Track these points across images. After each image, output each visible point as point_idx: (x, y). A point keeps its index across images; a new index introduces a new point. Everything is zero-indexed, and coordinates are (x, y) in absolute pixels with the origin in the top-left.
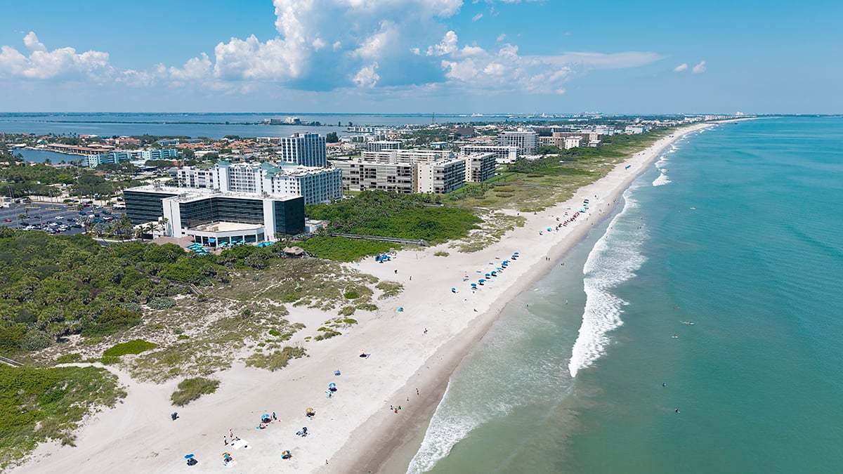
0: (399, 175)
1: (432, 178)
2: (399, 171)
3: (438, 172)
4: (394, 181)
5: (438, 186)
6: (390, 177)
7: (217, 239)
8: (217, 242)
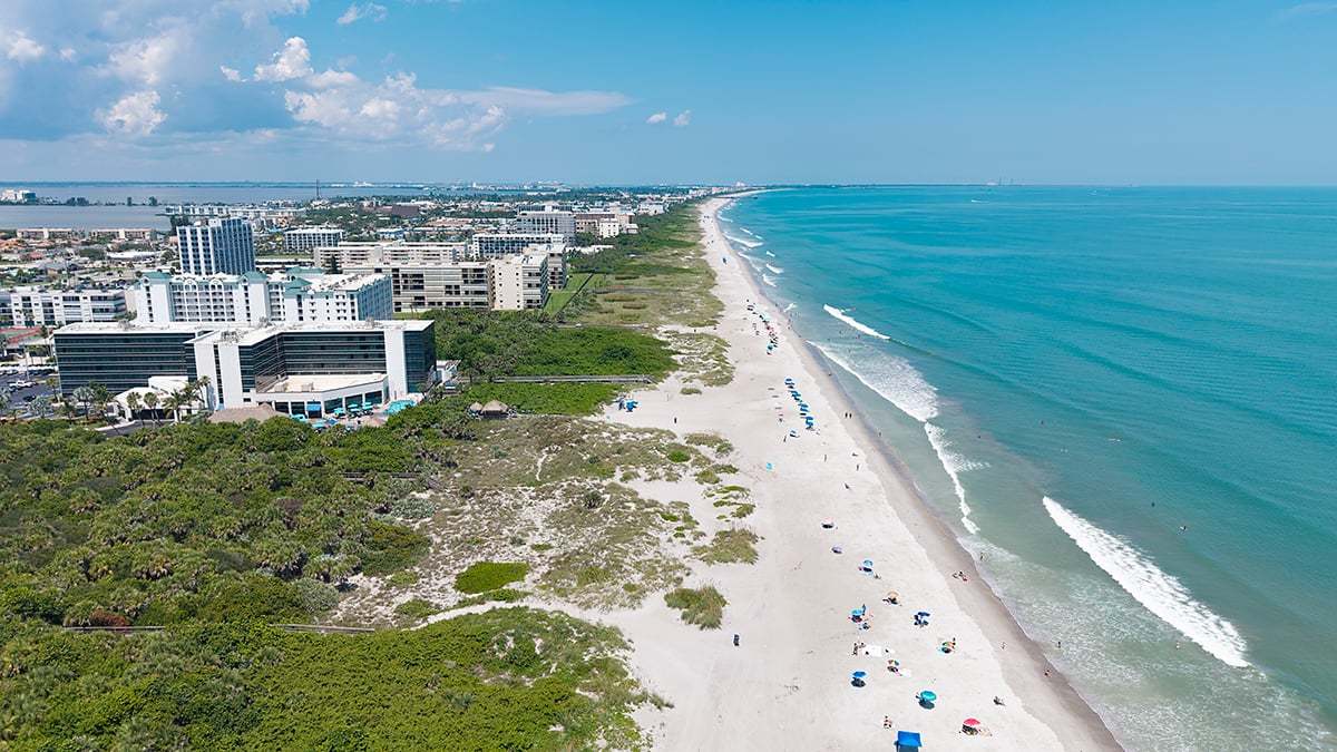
0: (466, 282)
1: (521, 285)
2: (465, 276)
3: (530, 274)
4: (458, 293)
5: (530, 298)
6: (450, 287)
7: (322, 405)
8: (323, 410)
